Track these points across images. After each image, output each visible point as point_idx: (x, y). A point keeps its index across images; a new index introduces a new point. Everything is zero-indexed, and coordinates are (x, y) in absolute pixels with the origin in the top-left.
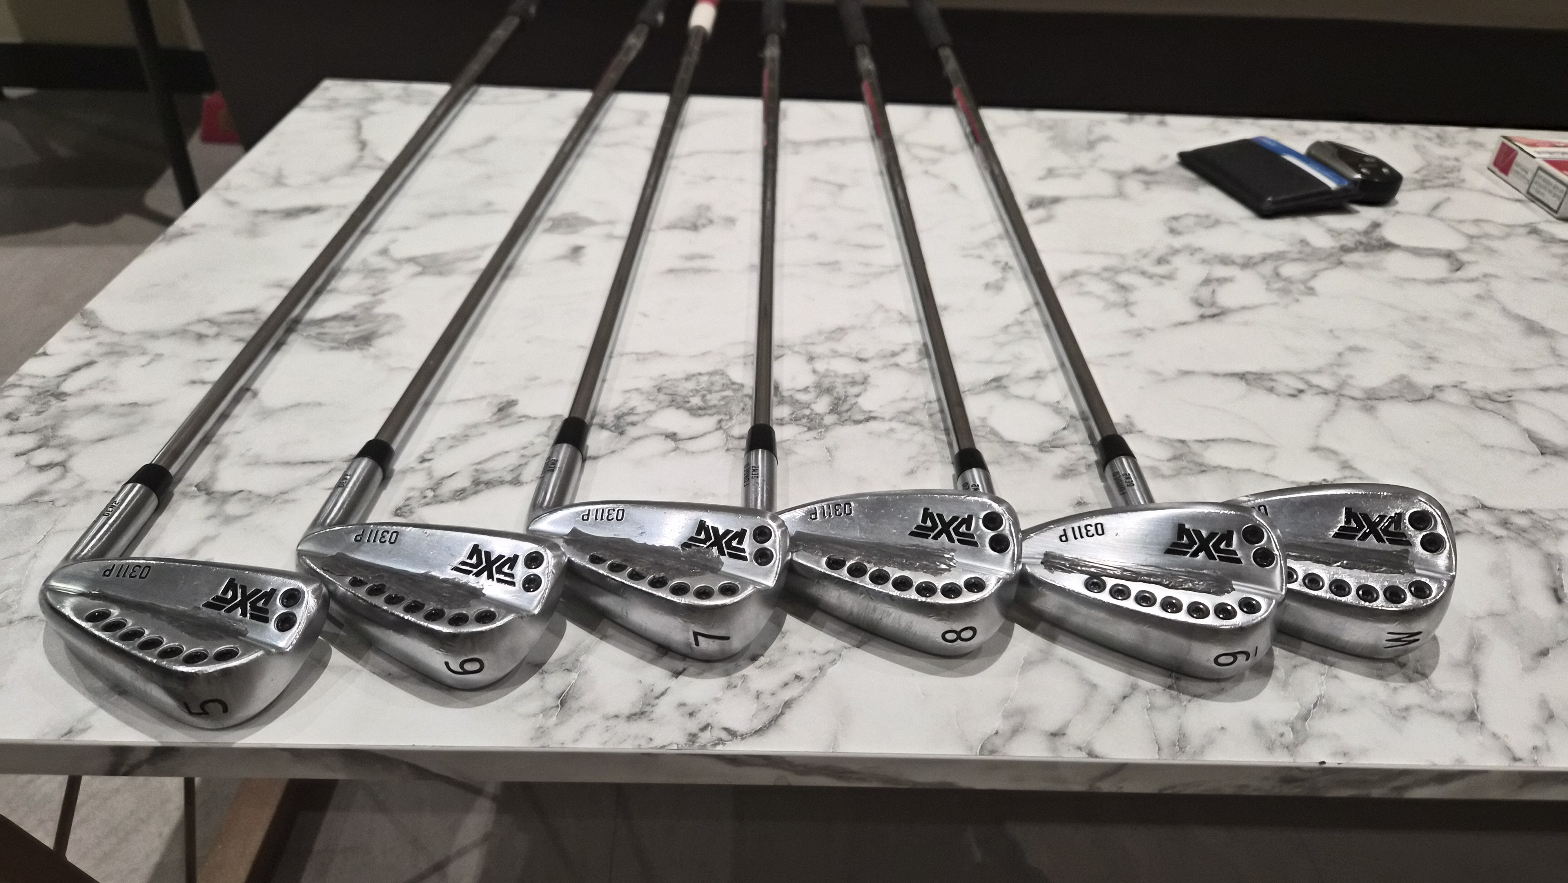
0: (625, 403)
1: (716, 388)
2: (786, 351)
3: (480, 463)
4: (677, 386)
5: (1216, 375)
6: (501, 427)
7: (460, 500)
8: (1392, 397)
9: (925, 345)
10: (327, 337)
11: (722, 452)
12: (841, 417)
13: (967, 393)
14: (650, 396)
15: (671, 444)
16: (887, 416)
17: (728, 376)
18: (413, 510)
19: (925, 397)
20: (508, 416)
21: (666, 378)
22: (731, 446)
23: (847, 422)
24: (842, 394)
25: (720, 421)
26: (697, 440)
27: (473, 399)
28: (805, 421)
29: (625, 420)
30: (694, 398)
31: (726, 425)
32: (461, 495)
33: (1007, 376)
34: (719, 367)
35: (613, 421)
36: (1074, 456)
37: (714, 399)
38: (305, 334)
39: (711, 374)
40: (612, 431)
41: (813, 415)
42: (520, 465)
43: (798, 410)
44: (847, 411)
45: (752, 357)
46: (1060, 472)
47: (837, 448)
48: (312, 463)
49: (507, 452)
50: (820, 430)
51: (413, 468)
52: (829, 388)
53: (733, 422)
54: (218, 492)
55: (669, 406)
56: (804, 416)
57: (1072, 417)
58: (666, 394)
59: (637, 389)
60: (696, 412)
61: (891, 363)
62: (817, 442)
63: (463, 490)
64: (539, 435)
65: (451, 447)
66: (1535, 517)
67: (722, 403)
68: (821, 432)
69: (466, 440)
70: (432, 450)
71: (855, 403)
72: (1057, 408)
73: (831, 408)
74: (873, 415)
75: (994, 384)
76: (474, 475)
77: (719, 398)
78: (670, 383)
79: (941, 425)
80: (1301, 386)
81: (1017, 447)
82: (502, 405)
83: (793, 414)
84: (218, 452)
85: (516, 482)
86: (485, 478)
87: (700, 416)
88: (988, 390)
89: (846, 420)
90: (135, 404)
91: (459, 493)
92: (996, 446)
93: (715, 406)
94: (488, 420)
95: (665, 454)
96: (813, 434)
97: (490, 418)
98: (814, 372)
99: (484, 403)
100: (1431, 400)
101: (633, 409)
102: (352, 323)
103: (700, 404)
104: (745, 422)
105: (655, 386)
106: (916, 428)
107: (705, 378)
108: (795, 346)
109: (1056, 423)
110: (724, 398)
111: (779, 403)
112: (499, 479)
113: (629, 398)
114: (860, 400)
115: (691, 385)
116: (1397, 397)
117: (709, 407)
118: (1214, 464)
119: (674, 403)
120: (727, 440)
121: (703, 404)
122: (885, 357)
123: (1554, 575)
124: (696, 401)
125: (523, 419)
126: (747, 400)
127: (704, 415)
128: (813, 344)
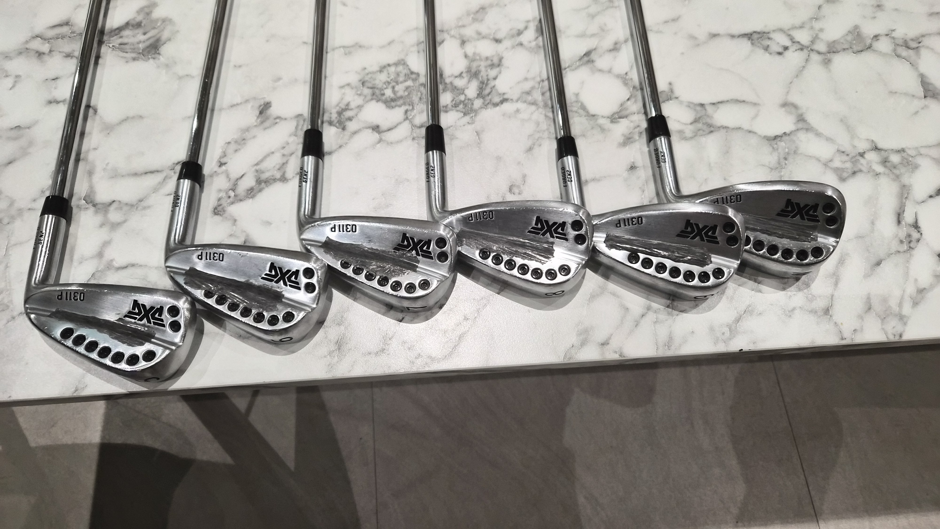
0: (342, 99)
1: (401, 79)
2: (446, 36)
3: (257, 164)
4: (375, 79)
5: (733, 36)
6: (265, 129)
7: (252, 197)
8: (844, 49)
9: (540, 20)
10: (127, 47)
11: (410, 142)
12: (485, 101)
13: (567, 69)
14: (358, 91)
15: (376, 136)
16: (515, 98)
17: (408, 66)
18: (225, 209)
19: (540, 76)
20: (267, 118)
21: (367, 71)
22: (415, 135)
23: (489, 106)
24: (485, 78)
25: (406, 112)
26: (393, 131)
27: (241, 103)
28: (461, 106)
29: (344, 116)
30: (387, 90)
31: (411, 115)
32: (252, 194)
33: (595, 49)
34: (402, 56)
35: (336, 118)
36: (632, 125)
37: (400, 89)
38: (111, 45)
39: (396, 64)
40: (337, 128)
41: (467, 101)
42: (283, 164)
43: (456, 96)
44: (489, 94)
45: (423, 44)
46: (622, 141)
47: (483, 131)
48: (152, 172)
49: (273, 153)
50: (472, 115)
51: (216, 172)
52: (476, 72)
53: (415, 111)
54: (100, 204)
55: (372, 99)
56: (461, 102)
57: (634, 87)
58: (368, 88)
59: (348, 85)
60: (390, 103)
61: (517, 43)
62: (470, 127)
63: (251, 189)
64: (290, 135)
65: (236, 151)
66: (904, 155)
67: (406, 93)
68: (472, 117)
69: (245, 144)
70: (224, 155)
71: (494, 87)
72: (625, 79)
73: (478, 92)
74: (506, 97)
75: (586, 59)
76: (256, 176)
77: (404, 88)
78: (370, 76)
79: (549, 103)
80: (788, 43)
81: (597, 119)
82: (262, 107)
83: (453, 100)
84: (88, 168)
85: (283, 179)
86: (264, 176)
87: (393, 107)
88: (582, 65)
89: (488, 103)
90: (18, 127)
91: (250, 192)
92: (584, 120)
93: (401, 97)
94: (255, 124)
95: (374, 146)
96: (467, 119)
97: (256, 121)
98: (466, 56)
99: (249, 105)
100: (869, 50)
101: (348, 104)
102: (140, 31)
103: (392, 95)
104: (422, 112)
105: (360, 81)
106: (533, 108)
107: (392, 69)
108: (451, 30)
109: (623, 93)
110: (407, 88)
111: (444, 90)
112: (272, 178)
113: (344, 94)
114: (497, 82)
115: (383, 77)
116: (847, 49)
117: (398, 98)
118: (719, 124)
119: (374, 97)
120: (412, 129)
121: (393, 95)
122: (513, 36)
123: (902, 202)
124: (389, 93)
125: (278, 120)
126: (422, 89)
127: (396, 106)
128: (464, 26)
